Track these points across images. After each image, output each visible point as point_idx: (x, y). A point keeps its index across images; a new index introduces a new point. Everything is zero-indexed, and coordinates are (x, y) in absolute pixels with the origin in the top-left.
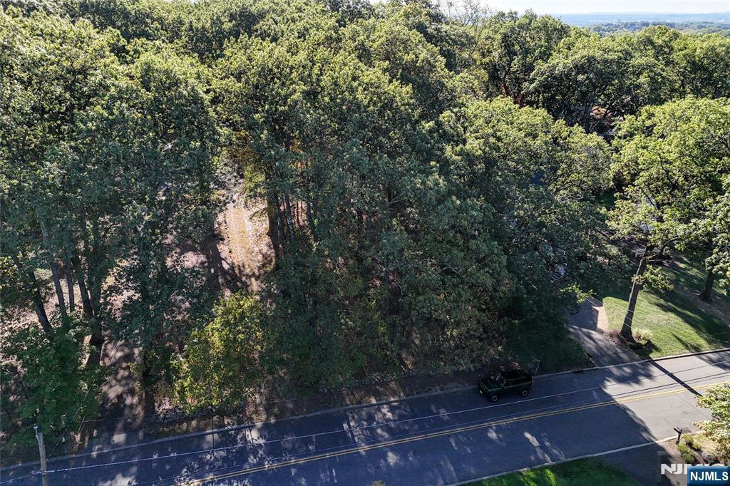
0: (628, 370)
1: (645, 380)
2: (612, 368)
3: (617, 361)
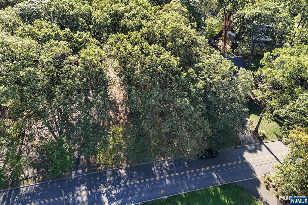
0: (253, 147)
2: (248, 146)
3: (250, 143)
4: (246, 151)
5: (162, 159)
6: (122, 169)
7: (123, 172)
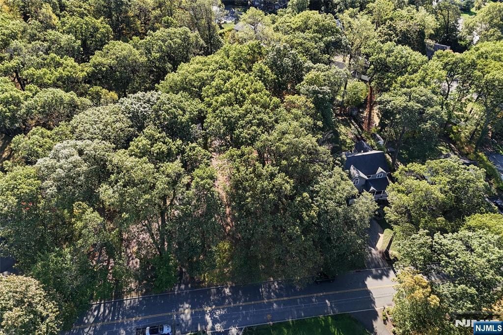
0: (380, 272)
1: (384, 278)
2: (374, 270)
3: (377, 267)
4: (370, 276)
5: (272, 279)
6: (227, 287)
7: (227, 291)
